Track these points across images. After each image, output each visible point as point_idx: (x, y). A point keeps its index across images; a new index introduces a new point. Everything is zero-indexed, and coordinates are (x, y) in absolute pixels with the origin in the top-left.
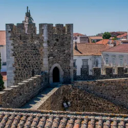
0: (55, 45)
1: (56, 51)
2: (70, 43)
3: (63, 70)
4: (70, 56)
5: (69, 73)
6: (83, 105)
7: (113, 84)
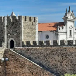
0: (11, 28)
1: (12, 31)
2: (20, 26)
3: (16, 42)
4: (20, 34)
5: (20, 43)
6: (14, 60)
7: (35, 50)
